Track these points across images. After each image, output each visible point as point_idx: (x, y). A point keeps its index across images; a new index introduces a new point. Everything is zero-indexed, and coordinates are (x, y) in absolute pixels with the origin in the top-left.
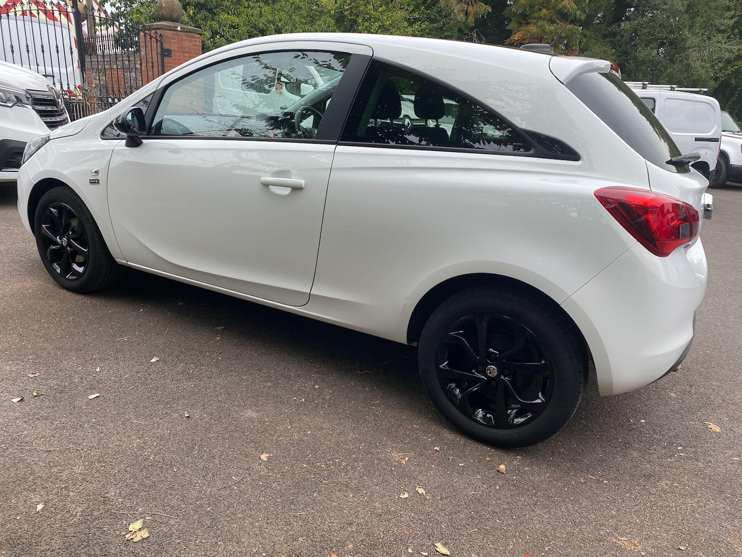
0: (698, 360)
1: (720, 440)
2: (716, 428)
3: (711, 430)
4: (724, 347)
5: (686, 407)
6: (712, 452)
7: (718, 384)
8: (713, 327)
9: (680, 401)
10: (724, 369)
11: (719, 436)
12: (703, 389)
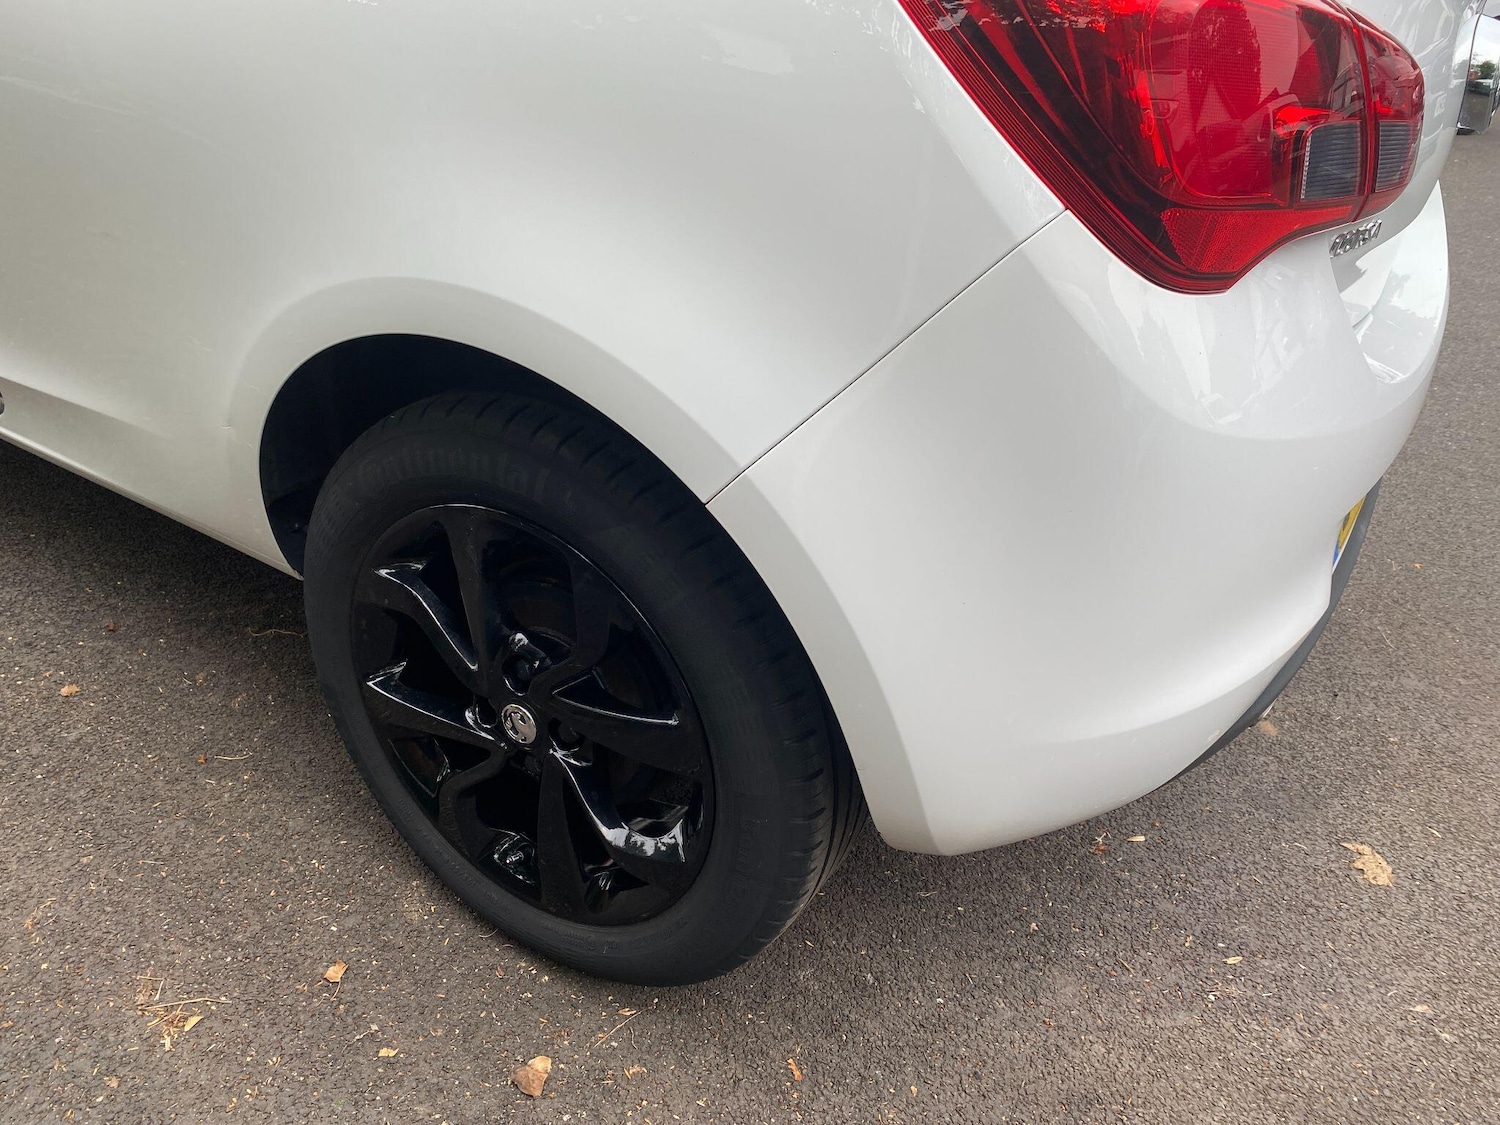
0: (1379, 597)
1: (1383, 920)
2: (1377, 869)
3: (1359, 878)
4: (1469, 550)
5: (1299, 780)
6: (1344, 979)
7: (1422, 686)
8: (1451, 478)
9: (1286, 755)
10: (1453, 630)
11: (1382, 899)
12: (1371, 706)
